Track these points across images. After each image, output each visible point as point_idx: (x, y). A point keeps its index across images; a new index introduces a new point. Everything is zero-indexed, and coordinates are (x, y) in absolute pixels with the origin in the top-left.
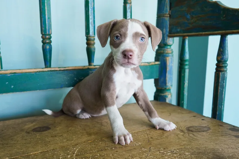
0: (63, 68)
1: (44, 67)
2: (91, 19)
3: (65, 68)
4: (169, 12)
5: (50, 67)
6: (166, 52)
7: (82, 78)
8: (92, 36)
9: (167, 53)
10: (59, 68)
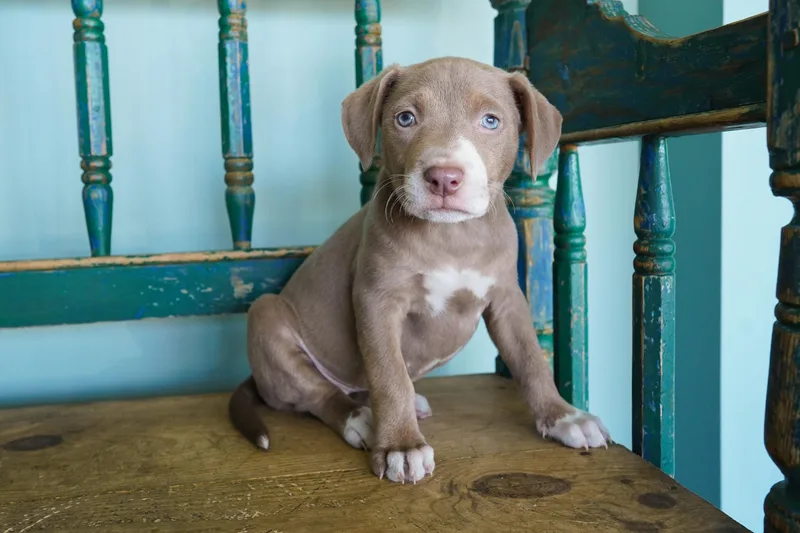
0: (142, 256)
1: (90, 254)
2: (233, 103)
3: (148, 256)
4: (525, 63)
5: (108, 252)
6: (523, 200)
7: (205, 288)
8: (238, 155)
9: (526, 206)
10: (129, 257)
